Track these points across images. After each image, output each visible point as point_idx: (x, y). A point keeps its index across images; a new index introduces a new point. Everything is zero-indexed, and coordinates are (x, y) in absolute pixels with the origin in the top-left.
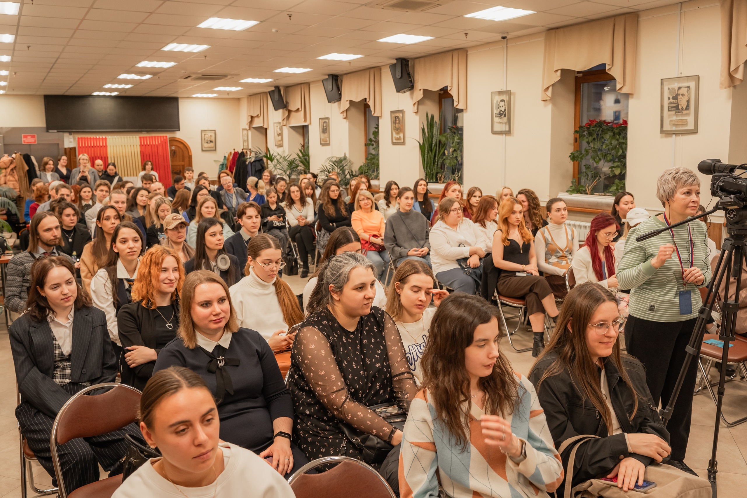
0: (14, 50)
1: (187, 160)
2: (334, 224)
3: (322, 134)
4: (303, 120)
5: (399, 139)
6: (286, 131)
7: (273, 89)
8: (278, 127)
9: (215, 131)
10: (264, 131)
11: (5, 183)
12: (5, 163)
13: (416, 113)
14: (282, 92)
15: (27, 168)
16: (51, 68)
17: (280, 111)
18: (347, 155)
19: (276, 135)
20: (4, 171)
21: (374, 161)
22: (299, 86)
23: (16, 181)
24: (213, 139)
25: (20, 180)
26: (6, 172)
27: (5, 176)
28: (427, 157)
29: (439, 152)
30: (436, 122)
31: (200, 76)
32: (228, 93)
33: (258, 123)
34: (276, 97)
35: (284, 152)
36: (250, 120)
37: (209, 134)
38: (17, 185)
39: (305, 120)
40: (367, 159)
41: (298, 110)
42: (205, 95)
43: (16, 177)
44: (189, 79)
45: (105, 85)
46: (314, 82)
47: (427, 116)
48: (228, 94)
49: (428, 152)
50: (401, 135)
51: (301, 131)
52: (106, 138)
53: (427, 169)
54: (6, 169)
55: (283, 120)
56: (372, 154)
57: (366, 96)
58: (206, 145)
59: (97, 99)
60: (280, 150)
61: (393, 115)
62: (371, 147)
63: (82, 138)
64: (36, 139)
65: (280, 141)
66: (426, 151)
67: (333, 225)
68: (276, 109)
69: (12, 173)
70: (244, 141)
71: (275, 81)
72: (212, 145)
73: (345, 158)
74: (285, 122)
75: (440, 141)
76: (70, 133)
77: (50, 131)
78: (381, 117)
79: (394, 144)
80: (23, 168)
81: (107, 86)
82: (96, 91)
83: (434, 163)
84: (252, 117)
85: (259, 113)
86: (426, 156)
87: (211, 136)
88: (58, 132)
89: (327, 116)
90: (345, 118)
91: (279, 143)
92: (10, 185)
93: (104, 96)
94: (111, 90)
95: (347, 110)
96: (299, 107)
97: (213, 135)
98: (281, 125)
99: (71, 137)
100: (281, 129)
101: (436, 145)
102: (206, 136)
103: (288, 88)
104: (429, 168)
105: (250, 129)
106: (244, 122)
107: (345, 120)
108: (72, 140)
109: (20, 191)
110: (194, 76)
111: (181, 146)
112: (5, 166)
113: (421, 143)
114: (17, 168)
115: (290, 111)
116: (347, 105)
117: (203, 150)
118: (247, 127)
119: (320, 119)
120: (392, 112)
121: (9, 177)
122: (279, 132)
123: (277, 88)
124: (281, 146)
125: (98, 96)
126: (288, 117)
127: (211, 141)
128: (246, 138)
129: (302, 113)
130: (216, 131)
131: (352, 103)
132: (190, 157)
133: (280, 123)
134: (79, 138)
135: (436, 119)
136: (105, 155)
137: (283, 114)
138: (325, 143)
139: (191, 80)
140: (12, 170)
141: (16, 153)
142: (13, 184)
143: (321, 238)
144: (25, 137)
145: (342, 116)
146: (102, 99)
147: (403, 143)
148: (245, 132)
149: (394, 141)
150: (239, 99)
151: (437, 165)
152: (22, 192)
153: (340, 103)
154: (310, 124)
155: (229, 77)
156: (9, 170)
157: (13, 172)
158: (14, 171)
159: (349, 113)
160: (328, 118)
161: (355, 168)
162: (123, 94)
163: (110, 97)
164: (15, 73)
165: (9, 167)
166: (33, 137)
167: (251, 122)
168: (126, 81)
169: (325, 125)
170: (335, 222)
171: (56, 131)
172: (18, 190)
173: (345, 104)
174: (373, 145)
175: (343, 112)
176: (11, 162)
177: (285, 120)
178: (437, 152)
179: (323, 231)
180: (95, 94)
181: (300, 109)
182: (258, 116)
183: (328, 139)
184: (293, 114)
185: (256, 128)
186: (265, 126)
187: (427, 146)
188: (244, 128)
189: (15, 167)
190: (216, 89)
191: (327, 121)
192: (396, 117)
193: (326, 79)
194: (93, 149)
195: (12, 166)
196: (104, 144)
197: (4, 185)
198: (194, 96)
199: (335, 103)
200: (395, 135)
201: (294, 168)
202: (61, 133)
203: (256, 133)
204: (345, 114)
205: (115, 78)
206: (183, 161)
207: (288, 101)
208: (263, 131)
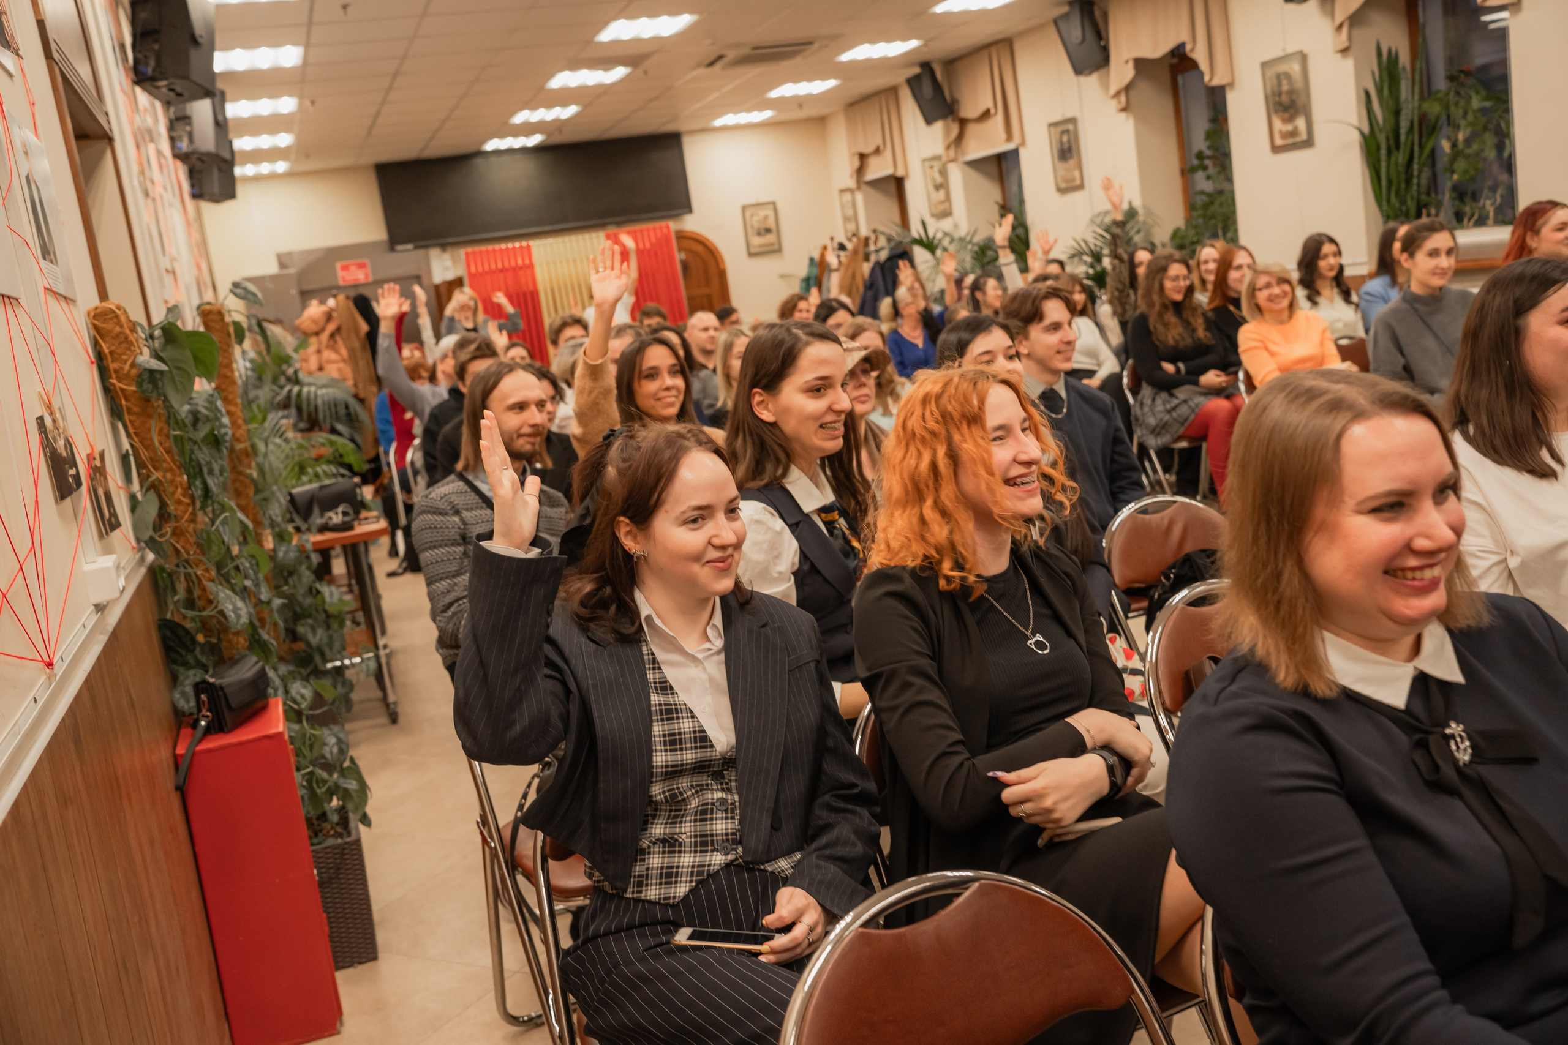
0: (310, 23)
1: (715, 281)
2: (1181, 366)
3: (1061, 166)
4: (1004, 136)
5: (1294, 133)
6: (956, 175)
7: (917, 70)
8: (936, 169)
9: (774, 203)
10: (893, 188)
11: (321, 369)
12: (314, 321)
13: (1344, 51)
14: (939, 75)
15: (364, 327)
16: (395, 76)
17: (939, 126)
18: (1137, 203)
19: (931, 189)
20: (313, 340)
21: (1212, 209)
22: (985, 53)
23: (344, 361)
24: (771, 223)
25: (353, 358)
26: (320, 343)
27: (319, 351)
28: (1388, 167)
29: (1421, 147)
30: (1404, 68)
31: (746, 51)
32: (800, 102)
33: (878, 169)
34: (927, 89)
35: (956, 226)
36: (857, 163)
37: (762, 213)
38: (348, 372)
39: (1009, 137)
40: (1190, 207)
41: (986, 115)
42: (743, 118)
43: (344, 352)
44: (718, 67)
45: (513, 113)
46: (1025, 33)
47: (1379, 54)
48: (800, 106)
49: (1389, 152)
50: (1301, 123)
51: (994, 170)
52: (529, 247)
53: (1388, 201)
54: (317, 334)
55: (948, 147)
56: (1202, 193)
57: (1184, 36)
58: (756, 241)
59: (493, 159)
60: (946, 224)
61: (1271, 72)
62: (1200, 176)
63: (474, 253)
64: (369, 270)
65: (942, 202)
66: (1383, 152)
67: (1178, 370)
68: (929, 121)
69: (331, 343)
70: (846, 219)
71: (925, 45)
72: (770, 238)
73: (1131, 213)
74: (952, 153)
75: (1423, 118)
76: (444, 247)
77: (399, 247)
78: (1231, 85)
79: (1276, 149)
80: (356, 330)
81: (520, 118)
82: (491, 137)
83: (1408, 181)
84: (863, 157)
85: (878, 141)
86: (1383, 164)
87: (766, 218)
88: (416, 247)
89: (1069, 115)
90: (1124, 110)
91: (941, 207)
92: (332, 371)
93: (510, 151)
94: (528, 129)
95: (1128, 88)
96: (988, 103)
97: (770, 212)
98: (944, 159)
99: (447, 256)
100: (943, 172)
101: (1411, 130)
102: (756, 218)
103: (951, 63)
104: (1397, 194)
105: (859, 188)
106: (843, 172)
107: (1123, 115)
108: (448, 263)
109: (356, 385)
110: (731, 55)
111: (699, 249)
112: (315, 328)
113: (1366, 129)
114: (344, 331)
115: (963, 123)
116: (1129, 72)
117: (751, 255)
118: (851, 183)
119: (1051, 125)
120: (1265, 65)
121: (328, 354)
122: (939, 179)
123: (926, 66)
124: (946, 214)
125: (497, 152)
126: (960, 138)
127: (768, 231)
128: (850, 212)
129: (999, 119)
130: (780, 206)
131: (1140, 64)
132: (722, 275)
133: (937, 158)
134: (467, 254)
135: (1404, 59)
136: (531, 288)
137: (947, 131)
138: (1069, 187)
139: (723, 68)
140: (332, 336)
141: (335, 296)
142: (340, 370)
143: (1146, 409)
144: (345, 268)
145: (1114, 105)
146: (505, 158)
147: (1309, 143)
148: (847, 197)
149: (1279, 142)
150: (821, 121)
151: (1419, 185)
152: (361, 386)
153: (1108, 71)
154: (1023, 143)
155: (816, 46)
156: (325, 336)
157: (336, 342)
158: (338, 338)
159: (1132, 93)
160: (1073, 120)
161: (1162, 235)
162: (558, 139)
163: (524, 150)
164: (313, 103)
165: (323, 330)
166: (361, 266)
167: (860, 171)
168: (564, 97)
169: (1065, 138)
170: (1183, 361)
171: (410, 246)
172: (350, 383)
173: (1121, 71)
174: (1205, 168)
175: (1117, 94)
176: (329, 317)
177: (953, 148)
178: (1416, 148)
179: (1146, 391)
180: (491, 146)
181: (992, 111)
182: (877, 151)
183: (1077, 174)
184: (972, 129)
185: (877, 184)
186: (900, 173)
187: (1382, 139)
188: (843, 186)
189: (338, 329)
190: (774, 94)
191: (1070, 127)
192: (1278, 77)
193: (1065, 16)
194: (501, 276)
195: (331, 327)
196: (527, 262)
197: (319, 374)
198: (718, 123)
199: (1090, 73)
200: (1278, 125)
201: (989, 263)
202: (420, 253)
203: (874, 194)
204: (1123, 98)
205: (541, 88)
206: (708, 283)
207: (957, 95)
208: (896, 186)
